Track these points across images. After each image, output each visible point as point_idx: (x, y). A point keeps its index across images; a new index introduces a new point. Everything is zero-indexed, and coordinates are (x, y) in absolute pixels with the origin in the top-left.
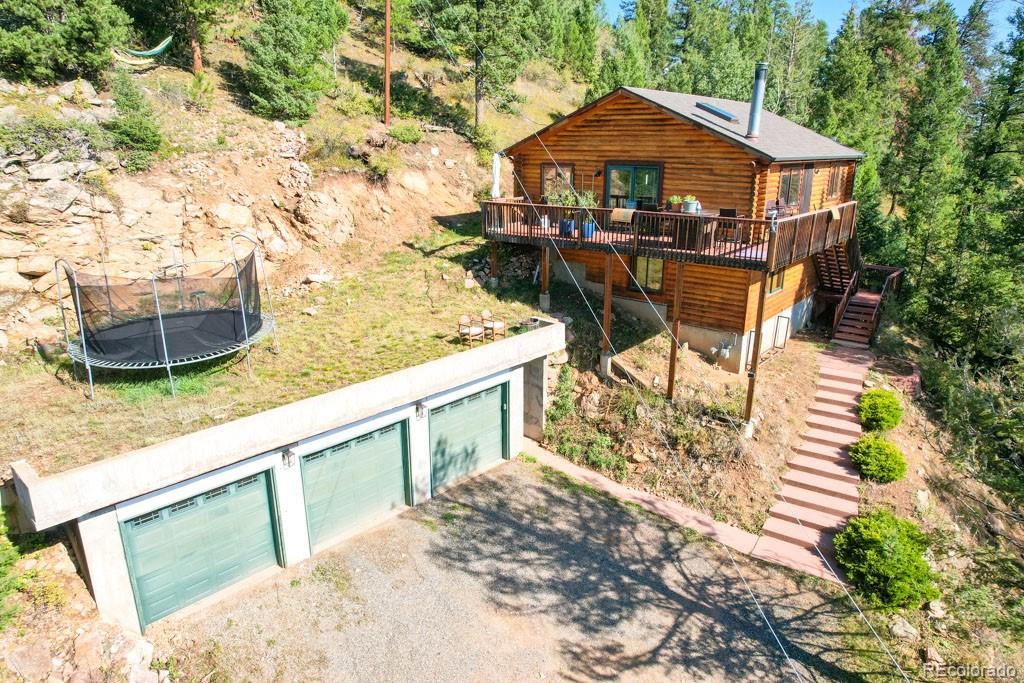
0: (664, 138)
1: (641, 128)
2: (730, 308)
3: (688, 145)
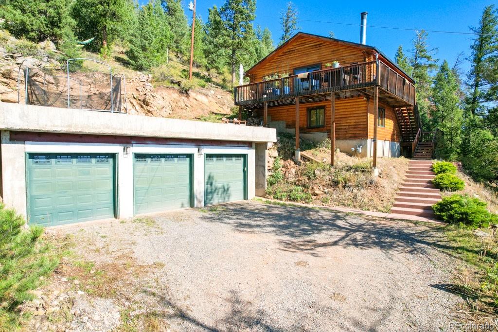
0: (321, 52)
1: (310, 50)
2: (360, 126)
3: (333, 52)
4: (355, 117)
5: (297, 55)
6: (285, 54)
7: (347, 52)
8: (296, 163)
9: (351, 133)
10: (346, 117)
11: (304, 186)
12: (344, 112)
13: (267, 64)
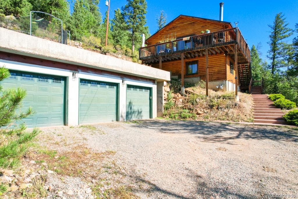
0: (194, 27)
1: (187, 26)
2: (221, 72)
4: (218, 66)
5: (179, 29)
6: (170, 29)
7: (212, 26)
8: (182, 95)
9: (215, 77)
10: (212, 67)
11: (190, 109)
12: (210, 64)
13: (159, 36)
